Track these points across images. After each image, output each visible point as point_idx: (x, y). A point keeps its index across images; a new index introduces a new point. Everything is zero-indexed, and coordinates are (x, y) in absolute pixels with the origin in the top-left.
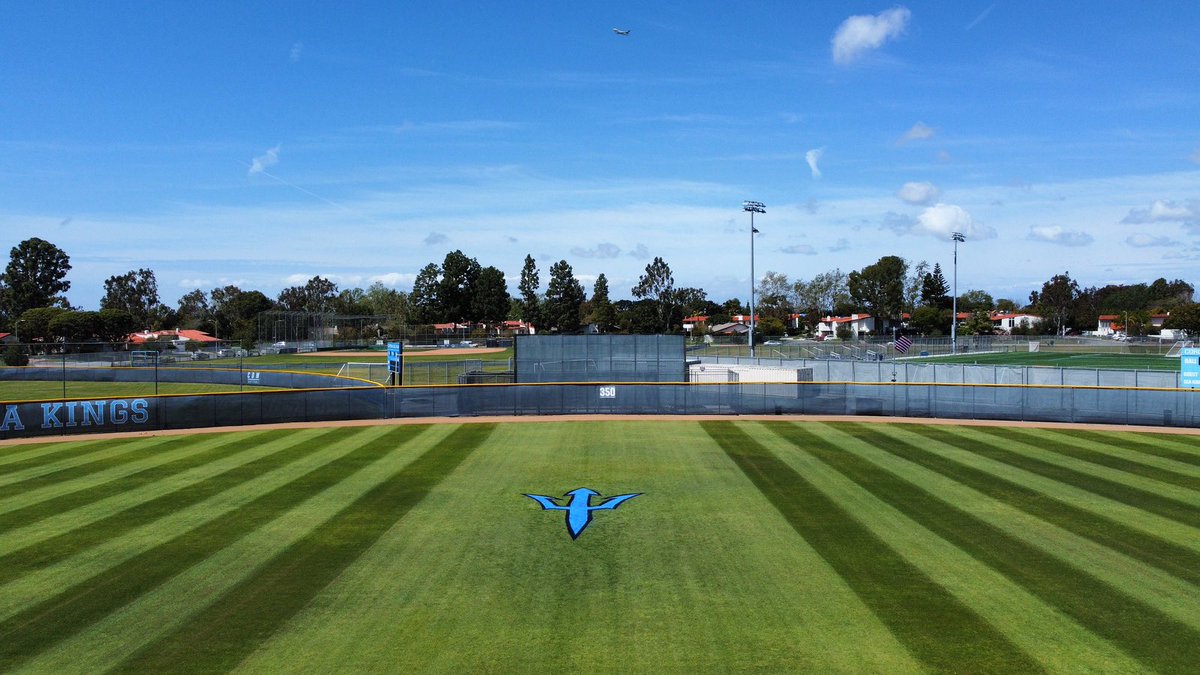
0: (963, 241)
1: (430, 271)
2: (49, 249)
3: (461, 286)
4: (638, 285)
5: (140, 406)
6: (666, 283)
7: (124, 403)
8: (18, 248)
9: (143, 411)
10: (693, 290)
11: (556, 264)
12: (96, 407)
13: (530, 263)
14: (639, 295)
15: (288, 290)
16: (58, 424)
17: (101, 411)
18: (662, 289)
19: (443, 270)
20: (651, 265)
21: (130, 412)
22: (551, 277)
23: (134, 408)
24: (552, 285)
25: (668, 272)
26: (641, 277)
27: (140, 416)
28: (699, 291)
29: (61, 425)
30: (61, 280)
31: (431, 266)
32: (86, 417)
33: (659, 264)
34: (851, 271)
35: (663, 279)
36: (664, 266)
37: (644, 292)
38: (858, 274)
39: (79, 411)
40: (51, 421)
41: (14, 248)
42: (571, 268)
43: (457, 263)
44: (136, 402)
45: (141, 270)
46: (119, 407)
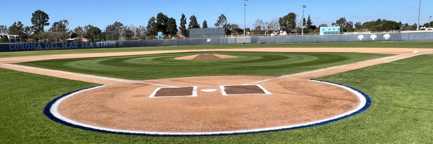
0: (305, 7)
1: (153, 19)
2: (43, 13)
3: (162, 24)
4: (216, 23)
5: (114, 43)
6: (225, 22)
7: (111, 42)
8: (34, 13)
9: (114, 44)
10: (234, 25)
11: (191, 17)
12: (106, 43)
13: (183, 16)
14: (217, 26)
15: (109, 26)
16: (99, 46)
17: (107, 44)
18: (224, 24)
19: (157, 19)
20: (220, 16)
21: (112, 44)
22: (190, 21)
23: (113, 43)
24: (190, 23)
25: (225, 19)
26: (217, 20)
27: (114, 45)
28: (236, 25)
29: (100, 46)
30: (47, 22)
31: (153, 17)
32: (104, 45)
33: (223, 16)
34: (280, 17)
35: (224, 21)
36: (224, 16)
37: (218, 25)
38: (282, 18)
39: (103, 44)
40: (98, 46)
41: (33, 13)
42: (196, 18)
43: (161, 16)
44: (113, 42)
45: (64, 20)
46: (110, 43)
